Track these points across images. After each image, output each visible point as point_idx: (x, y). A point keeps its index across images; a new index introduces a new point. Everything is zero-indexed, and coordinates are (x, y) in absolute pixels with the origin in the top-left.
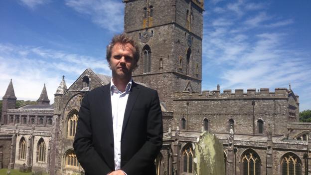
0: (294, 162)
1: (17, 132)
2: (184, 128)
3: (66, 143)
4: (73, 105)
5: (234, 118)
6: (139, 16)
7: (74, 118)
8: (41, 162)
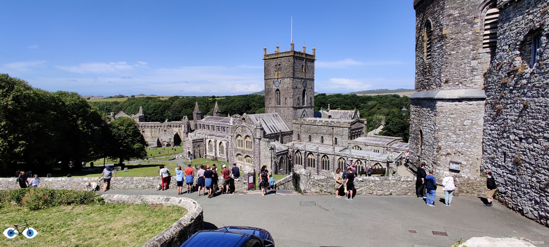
0: (344, 161)
1: (206, 137)
2: (299, 139)
3: (236, 150)
4: (238, 132)
5: (324, 136)
6: (272, 70)
7: (239, 138)
8: (222, 155)
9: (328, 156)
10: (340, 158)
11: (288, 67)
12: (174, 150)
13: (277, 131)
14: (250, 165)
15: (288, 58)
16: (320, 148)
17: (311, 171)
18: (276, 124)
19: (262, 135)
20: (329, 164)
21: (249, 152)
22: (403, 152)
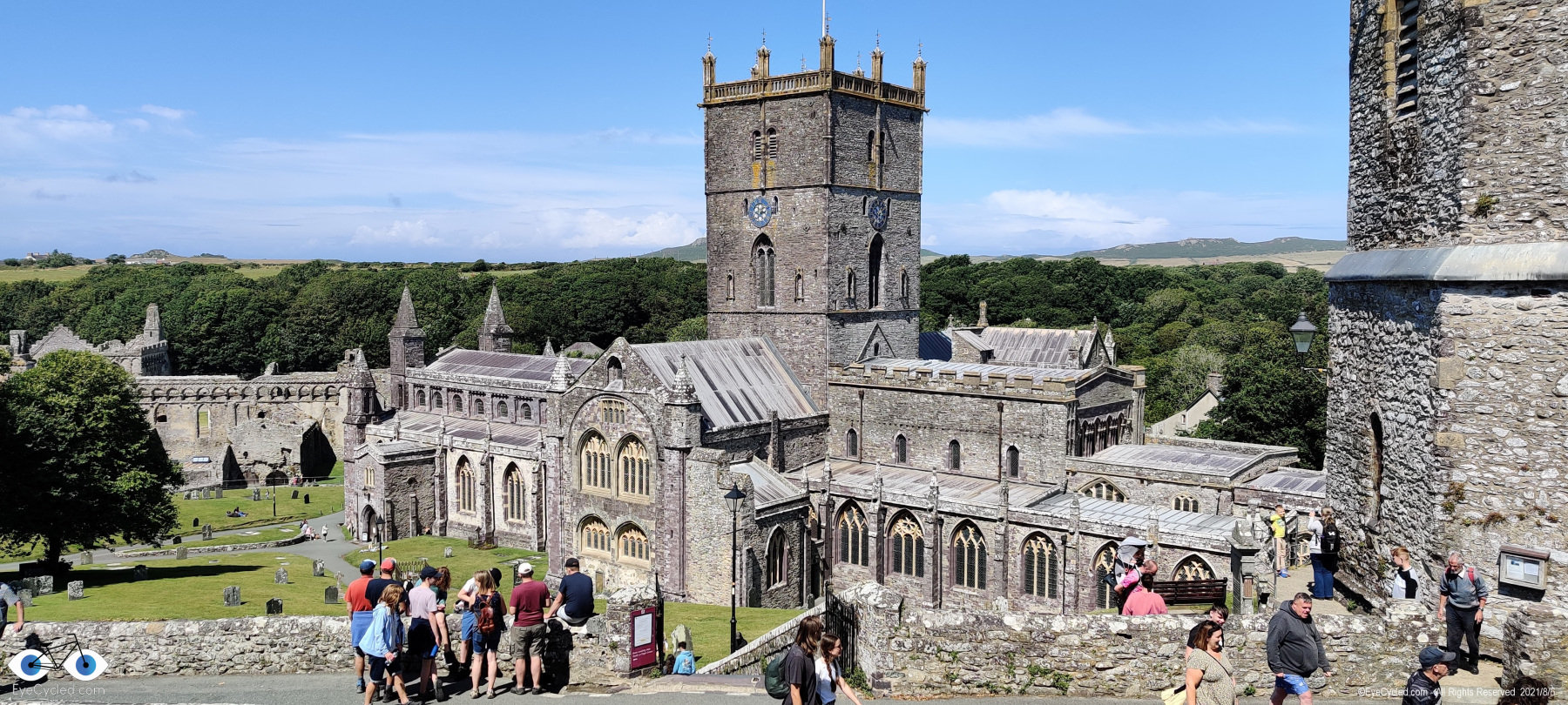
0: (1047, 550)
1: (447, 441)
2: (854, 453)
3: (580, 499)
4: (591, 418)
5: (961, 439)
6: (741, 152)
7: (594, 446)
8: (517, 521)
9: (980, 525)
10: (1033, 536)
11: (808, 141)
12: (300, 501)
13: (760, 417)
14: (638, 567)
15: (812, 99)
16: (947, 490)
17: (906, 590)
18: (757, 386)
19: (696, 434)
20: (982, 561)
21: (636, 507)
22: (1300, 508)
